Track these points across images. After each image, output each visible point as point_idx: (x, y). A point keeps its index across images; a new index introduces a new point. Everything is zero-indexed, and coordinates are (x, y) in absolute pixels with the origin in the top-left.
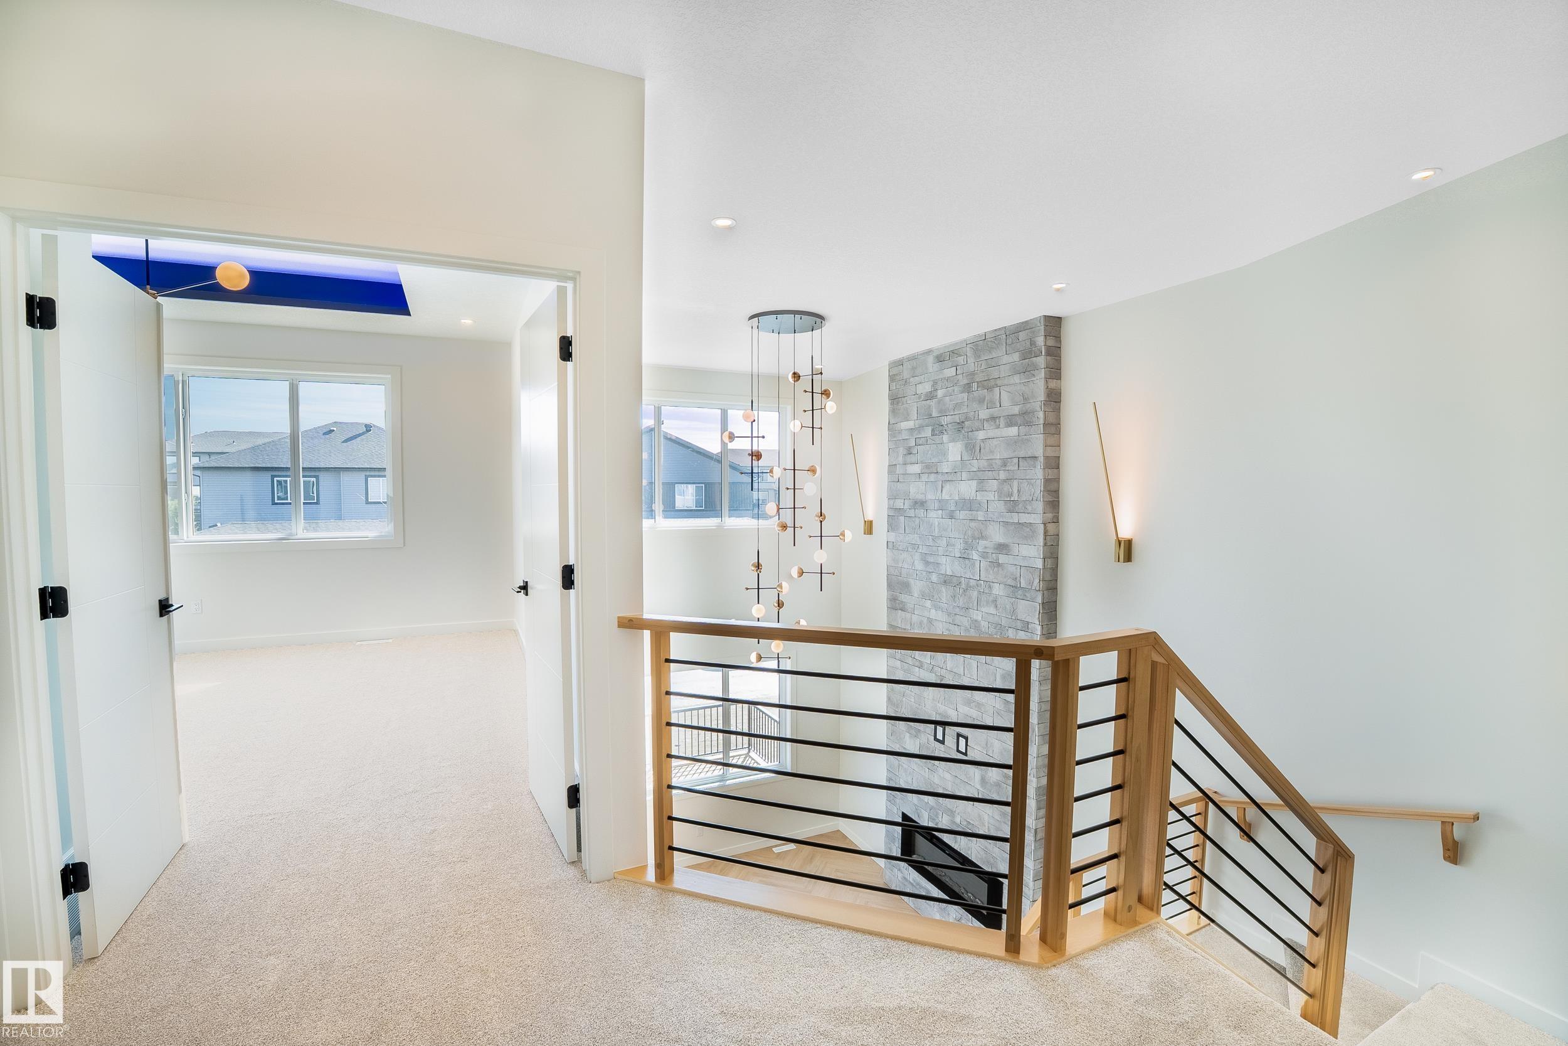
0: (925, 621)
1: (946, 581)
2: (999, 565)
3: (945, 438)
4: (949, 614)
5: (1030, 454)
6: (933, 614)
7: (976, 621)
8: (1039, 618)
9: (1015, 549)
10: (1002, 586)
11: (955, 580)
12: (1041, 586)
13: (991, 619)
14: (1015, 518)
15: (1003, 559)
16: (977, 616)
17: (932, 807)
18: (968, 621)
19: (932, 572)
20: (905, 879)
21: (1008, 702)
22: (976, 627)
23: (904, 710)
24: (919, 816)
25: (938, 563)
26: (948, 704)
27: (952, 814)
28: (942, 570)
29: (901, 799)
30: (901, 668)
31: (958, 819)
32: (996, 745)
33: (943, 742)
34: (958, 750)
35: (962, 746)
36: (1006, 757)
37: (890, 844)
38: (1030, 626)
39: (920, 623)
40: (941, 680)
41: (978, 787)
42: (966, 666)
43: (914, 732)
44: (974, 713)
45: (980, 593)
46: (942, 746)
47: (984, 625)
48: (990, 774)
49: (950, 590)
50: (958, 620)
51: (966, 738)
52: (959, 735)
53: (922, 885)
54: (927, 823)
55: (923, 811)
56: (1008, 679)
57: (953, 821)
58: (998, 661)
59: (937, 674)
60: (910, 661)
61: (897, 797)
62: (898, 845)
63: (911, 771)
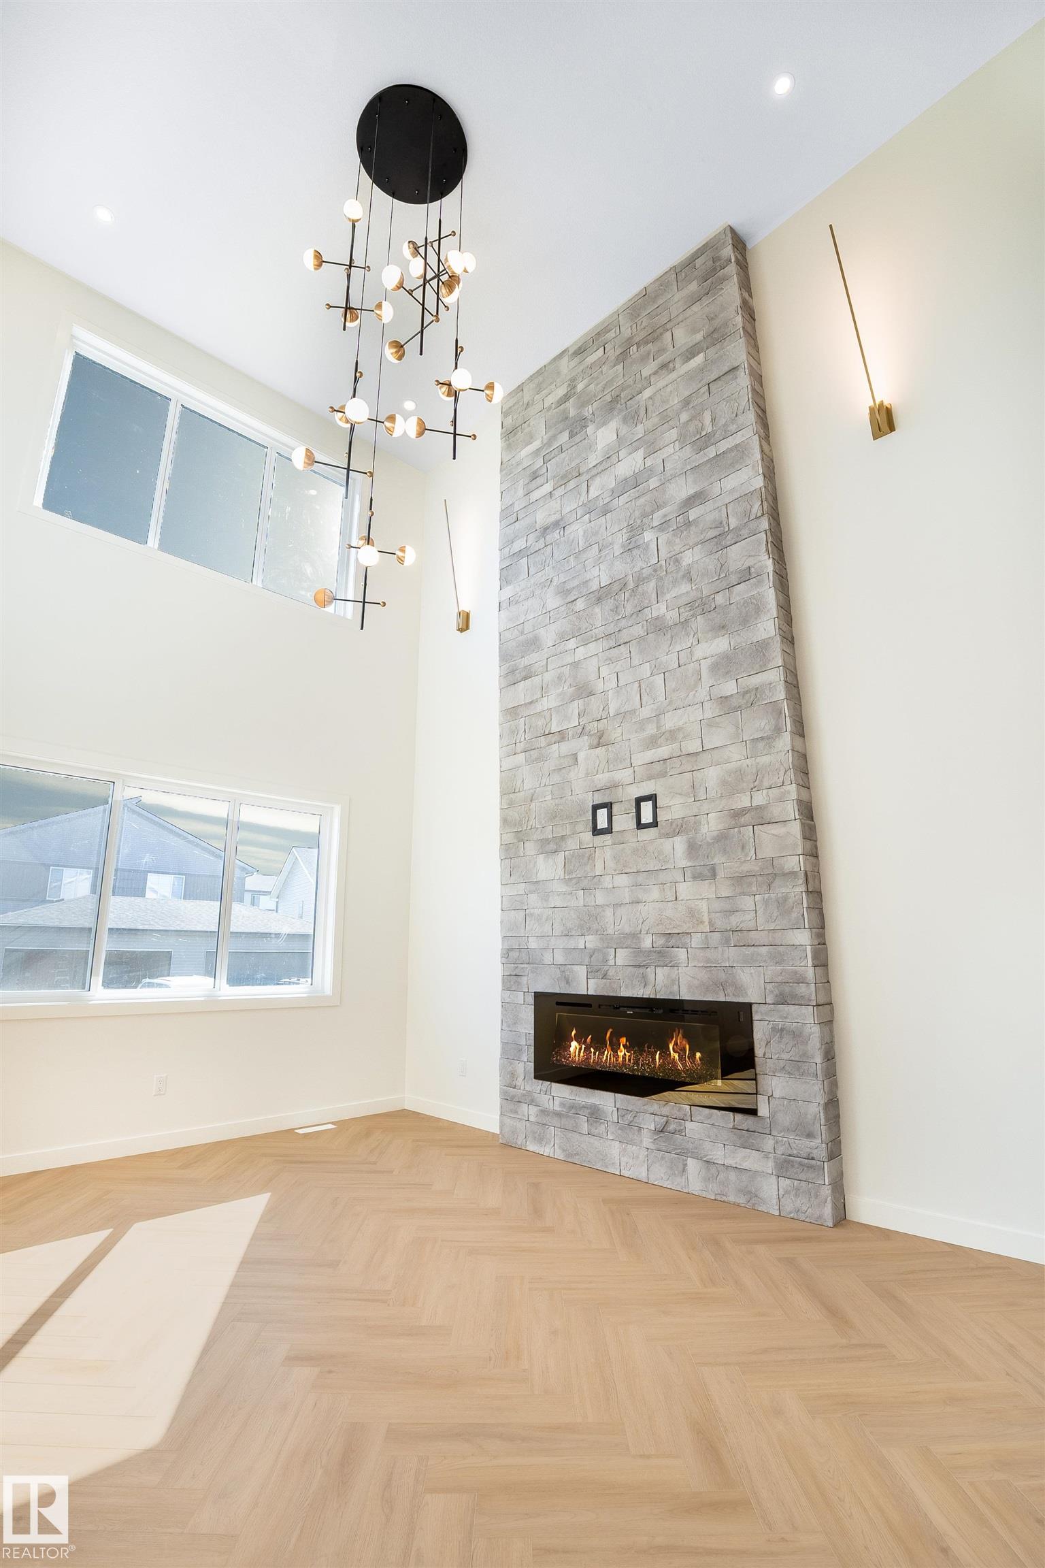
0: (566, 670)
1: (602, 596)
2: (688, 524)
3: (590, 429)
4: (609, 636)
5: (726, 369)
6: (581, 653)
7: (657, 618)
8: (767, 550)
9: (715, 489)
10: (700, 546)
11: (616, 586)
12: (765, 508)
13: (685, 600)
14: (711, 452)
15: (694, 514)
16: (659, 610)
17: (594, 951)
18: (643, 627)
19: (576, 600)
20: (544, 1112)
21: (726, 697)
22: (659, 627)
23: (532, 822)
24: (568, 982)
25: (587, 581)
26: (614, 766)
27: (634, 941)
28: (594, 586)
29: (532, 972)
30: (526, 761)
31: (647, 943)
32: (712, 776)
33: (609, 830)
34: (640, 826)
35: (647, 816)
36: (731, 786)
37: (511, 1064)
38: (753, 570)
39: (558, 678)
40: (600, 738)
41: (684, 863)
42: (643, 690)
43: (552, 846)
44: (663, 751)
45: (661, 578)
46: (608, 837)
47: (672, 616)
48: (704, 829)
49: (609, 604)
50: (625, 636)
51: (652, 798)
52: (639, 801)
53: (579, 1105)
54: (585, 985)
55: (576, 968)
56: (724, 665)
57: (638, 952)
58: (702, 650)
59: (592, 733)
60: (542, 742)
61: (523, 974)
62: (528, 1056)
63: (550, 911)
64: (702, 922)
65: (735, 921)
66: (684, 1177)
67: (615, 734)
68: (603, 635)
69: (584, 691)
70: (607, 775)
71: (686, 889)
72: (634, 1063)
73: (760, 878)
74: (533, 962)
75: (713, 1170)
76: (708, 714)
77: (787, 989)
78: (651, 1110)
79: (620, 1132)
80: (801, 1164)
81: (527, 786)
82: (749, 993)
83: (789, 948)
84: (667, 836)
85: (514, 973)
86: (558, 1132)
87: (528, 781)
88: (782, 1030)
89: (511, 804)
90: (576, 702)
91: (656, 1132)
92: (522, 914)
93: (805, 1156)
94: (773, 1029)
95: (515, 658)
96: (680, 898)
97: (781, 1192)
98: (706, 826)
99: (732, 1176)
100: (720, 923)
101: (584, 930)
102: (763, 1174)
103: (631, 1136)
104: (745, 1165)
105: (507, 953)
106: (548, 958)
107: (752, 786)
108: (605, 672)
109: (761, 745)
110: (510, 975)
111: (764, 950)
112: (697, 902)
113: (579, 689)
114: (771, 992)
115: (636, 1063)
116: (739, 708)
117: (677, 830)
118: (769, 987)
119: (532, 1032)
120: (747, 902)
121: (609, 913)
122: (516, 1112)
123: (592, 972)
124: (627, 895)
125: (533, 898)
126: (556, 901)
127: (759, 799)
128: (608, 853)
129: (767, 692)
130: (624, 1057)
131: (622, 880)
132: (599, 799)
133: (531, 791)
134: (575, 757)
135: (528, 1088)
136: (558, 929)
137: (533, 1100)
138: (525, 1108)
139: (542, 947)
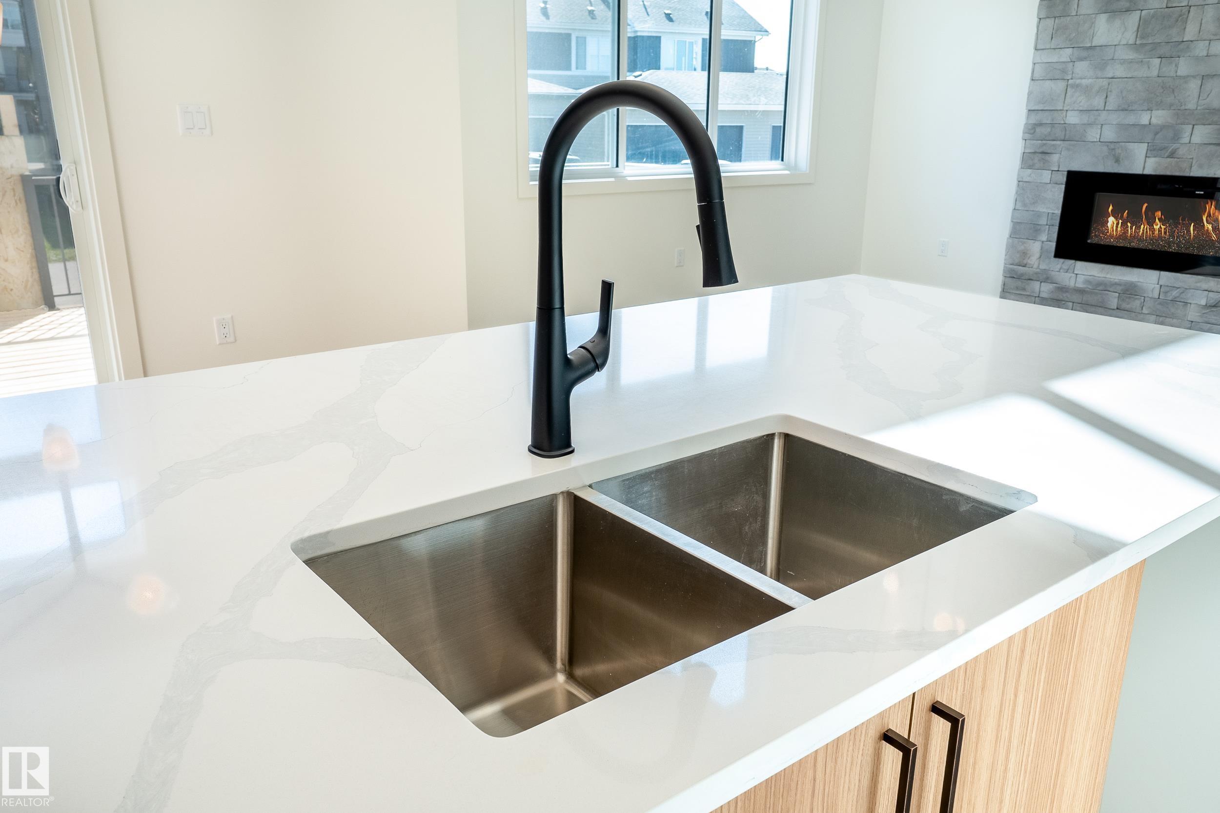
17: (1164, 127)
20: (1063, 288)
24: (1117, 161)
29: (1068, 149)
37: (1025, 243)
43: (1125, 4)
53: (1111, 282)
54: (1141, 164)
55: (1131, 146)
61: (1053, 151)
62: (1049, 237)
63: (1105, 82)
74: (1069, 138)
85: (1041, 150)
92: (1061, 85)
101: (1152, 105)
105: (1032, 131)
106: (1093, 134)
110: (1035, 153)
119: (1058, 212)
123: (1154, 151)
125: (1081, 67)
128: (1207, 16)
130: (1159, 232)
135: (1043, 266)
136: (1113, 102)
137: (1047, 278)
138: (1036, 285)
139: (1086, 122)
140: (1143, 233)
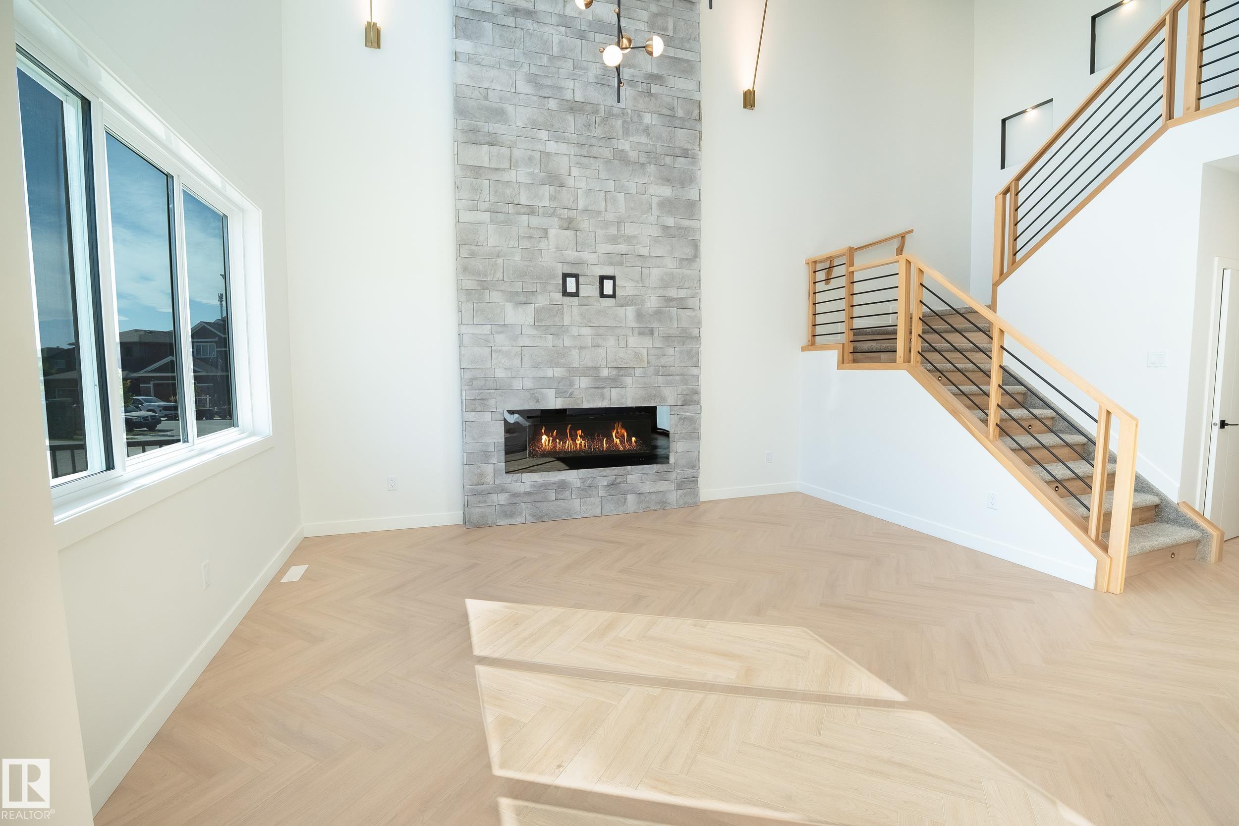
0: (537, 155)
1: (574, 108)
2: (650, 95)
4: (580, 145)
6: (552, 147)
7: (622, 151)
8: (699, 145)
9: (672, 81)
10: (656, 115)
11: (588, 108)
13: (643, 148)
15: (655, 89)
16: (624, 145)
17: (562, 378)
18: (610, 152)
19: (548, 98)
20: (516, 495)
21: (667, 227)
22: (622, 157)
23: (499, 275)
24: (537, 401)
25: (561, 88)
26: (582, 248)
27: (595, 372)
28: (568, 96)
29: (502, 396)
30: (492, 221)
31: (605, 373)
32: (655, 274)
33: (576, 294)
34: (602, 295)
35: (608, 289)
36: (668, 282)
37: (479, 467)
38: (690, 152)
39: (529, 159)
40: (570, 224)
41: (633, 324)
42: (608, 200)
43: (522, 298)
44: (623, 248)
45: (627, 122)
46: (575, 300)
47: (633, 155)
48: (647, 306)
49: (581, 119)
50: (595, 151)
51: (612, 278)
52: (602, 278)
53: (549, 483)
54: (553, 402)
55: (545, 391)
56: (667, 205)
57: (597, 378)
58: (654, 189)
59: (562, 217)
60: (511, 209)
61: (490, 398)
62: (498, 459)
63: (519, 349)
64: (643, 361)
65: (663, 361)
66: (625, 506)
67: (585, 225)
68: (576, 142)
69: (555, 180)
70: (577, 253)
71: (633, 341)
72: (588, 448)
73: (679, 338)
74: (501, 387)
75: (642, 497)
76: (655, 233)
77: (688, 397)
78: (605, 474)
79: (581, 492)
80: (688, 481)
81: (492, 242)
82: (669, 401)
83: (690, 376)
84: (622, 305)
85: (480, 397)
86: (529, 506)
87: (493, 238)
88: (684, 418)
89: (473, 254)
90: (547, 187)
91: (608, 485)
92: (488, 350)
93: (691, 477)
94: (680, 419)
95: (477, 119)
96: (629, 345)
97: (678, 497)
98: (649, 304)
99: (653, 497)
100: (654, 362)
101: (552, 364)
102: (670, 491)
103: (589, 493)
104: (661, 489)
105: (470, 382)
106: (517, 384)
107: (679, 286)
108: (575, 171)
109: (685, 263)
110: (476, 399)
111: (678, 378)
112: (641, 349)
113: (550, 177)
114: (680, 399)
115: (590, 447)
116: (674, 236)
117: (630, 303)
118: (679, 396)
119: (502, 440)
120: (671, 351)
121: (575, 352)
122: (485, 502)
123: (559, 393)
124: (589, 341)
125: (500, 338)
126: (527, 342)
127: (682, 293)
128: (575, 311)
129: (691, 232)
130: (581, 444)
131: (586, 331)
132: (568, 270)
133: (498, 248)
134: (546, 231)
135: (497, 482)
136: (527, 362)
137: (503, 490)
138: (494, 497)
139: (510, 376)
140: (568, 447)
